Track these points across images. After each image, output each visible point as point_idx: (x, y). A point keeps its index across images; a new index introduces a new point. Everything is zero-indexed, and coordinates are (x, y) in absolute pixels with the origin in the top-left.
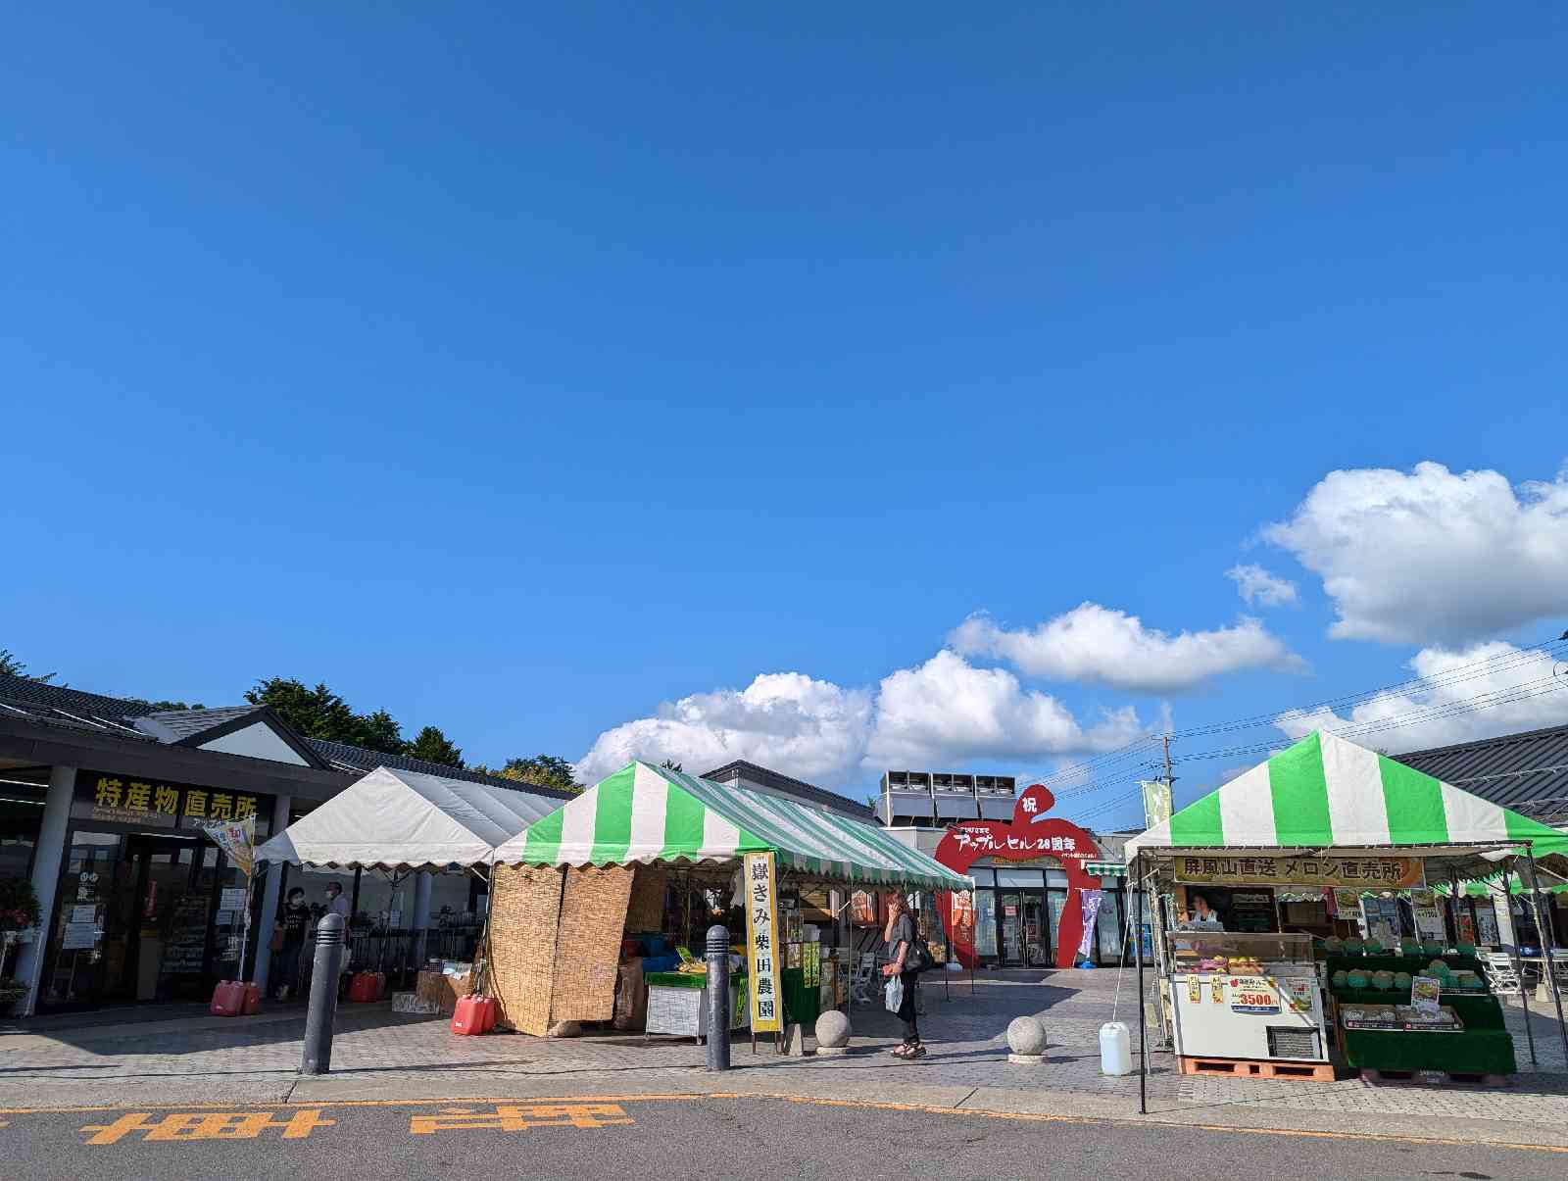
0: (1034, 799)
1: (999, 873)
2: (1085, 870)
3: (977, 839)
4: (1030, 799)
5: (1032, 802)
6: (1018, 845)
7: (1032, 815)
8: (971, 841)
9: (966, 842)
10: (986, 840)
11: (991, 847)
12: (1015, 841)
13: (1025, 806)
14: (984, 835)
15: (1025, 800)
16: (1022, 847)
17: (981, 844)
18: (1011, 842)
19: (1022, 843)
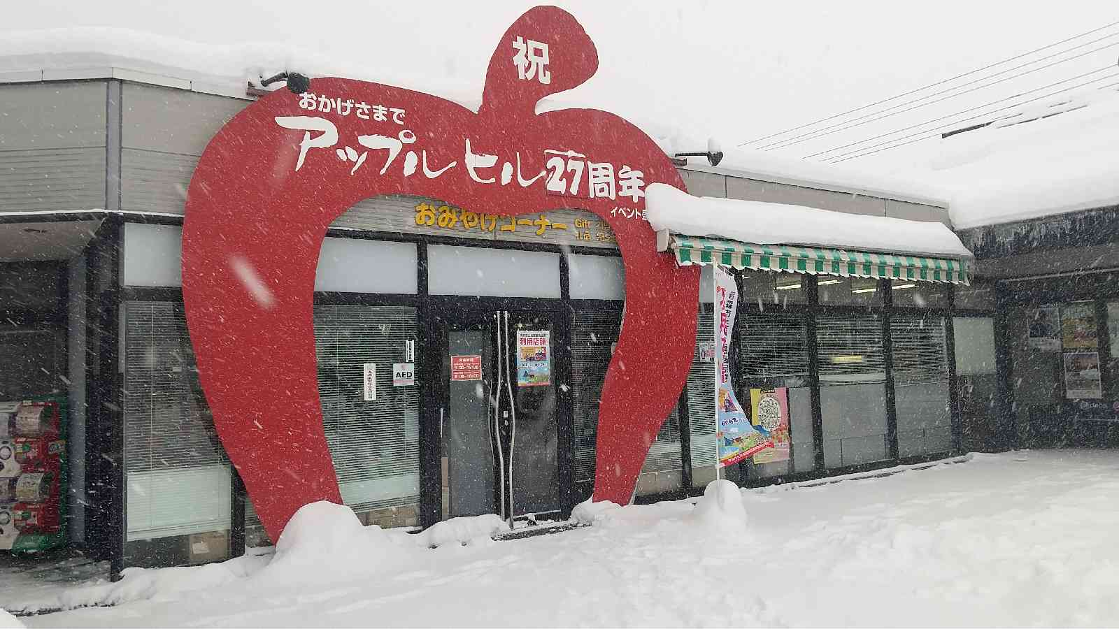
0: (544, 47)
1: (434, 252)
2: (670, 252)
3: (364, 140)
4: (532, 44)
5: (538, 52)
6: (496, 171)
7: (537, 90)
8: (341, 145)
9: (321, 143)
10: (394, 146)
11: (409, 168)
12: (489, 161)
13: (519, 60)
14: (388, 129)
15: (519, 44)
16: (506, 178)
17: (378, 156)
18: (474, 161)
19: (507, 169)
